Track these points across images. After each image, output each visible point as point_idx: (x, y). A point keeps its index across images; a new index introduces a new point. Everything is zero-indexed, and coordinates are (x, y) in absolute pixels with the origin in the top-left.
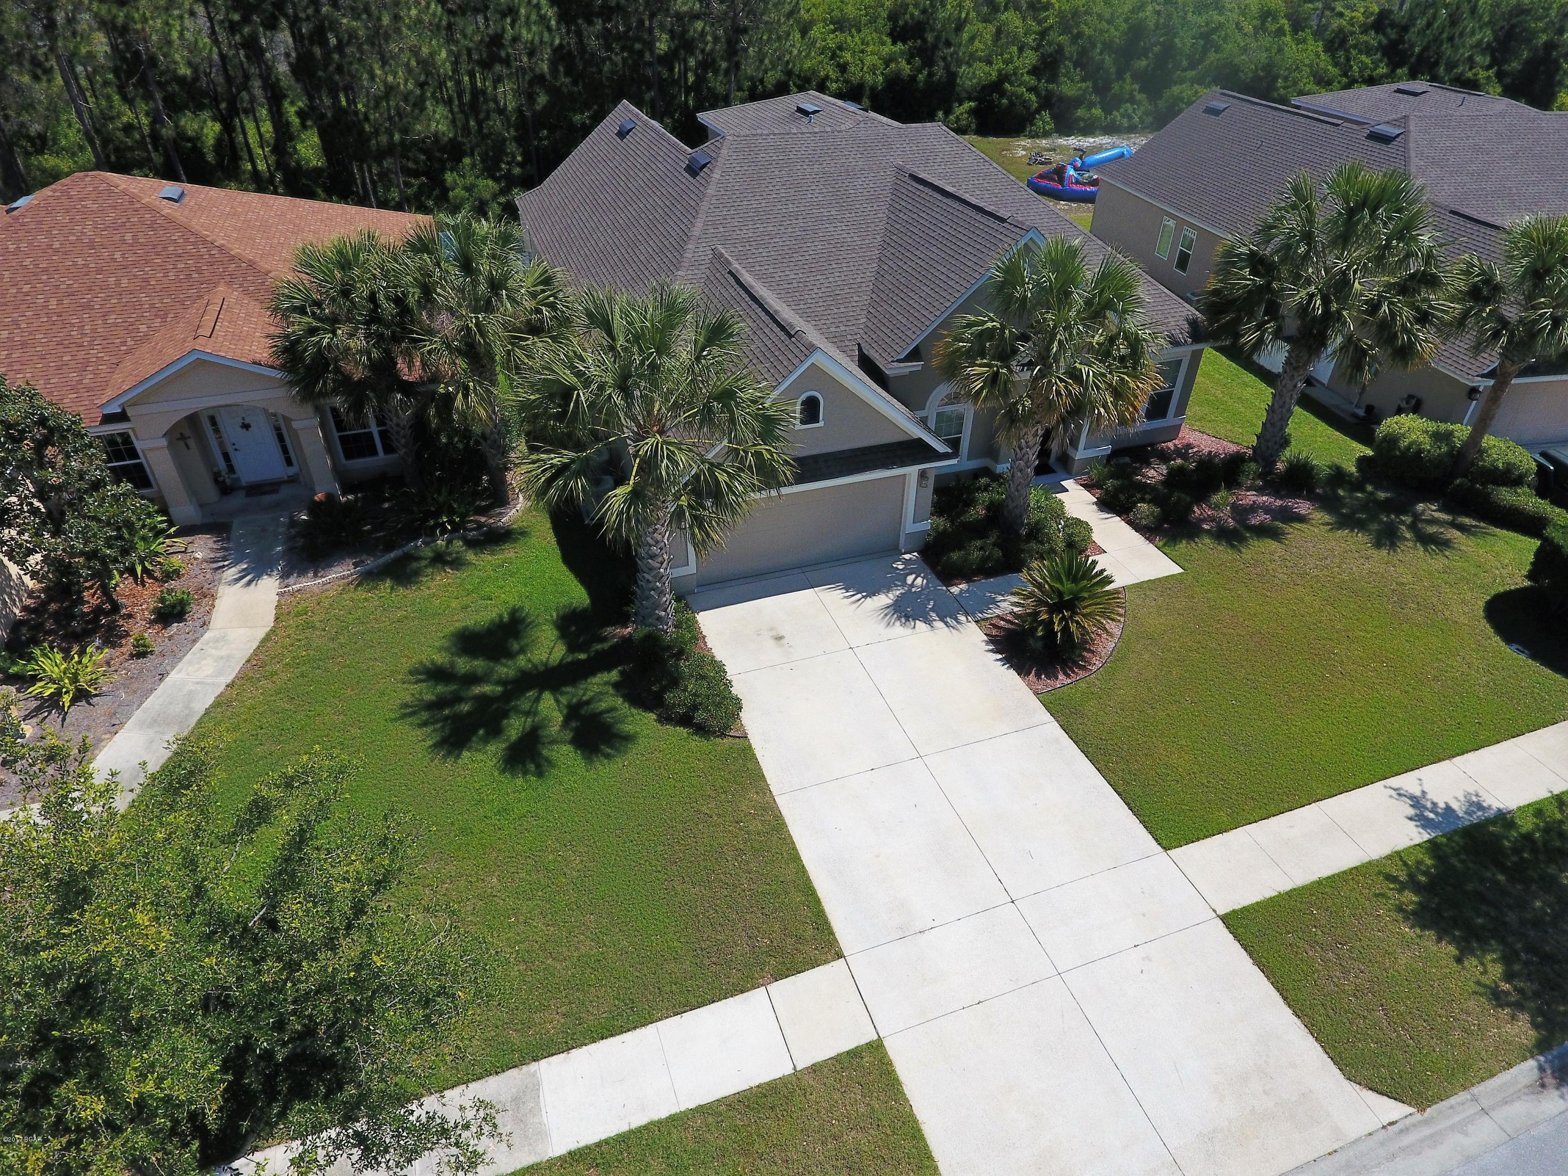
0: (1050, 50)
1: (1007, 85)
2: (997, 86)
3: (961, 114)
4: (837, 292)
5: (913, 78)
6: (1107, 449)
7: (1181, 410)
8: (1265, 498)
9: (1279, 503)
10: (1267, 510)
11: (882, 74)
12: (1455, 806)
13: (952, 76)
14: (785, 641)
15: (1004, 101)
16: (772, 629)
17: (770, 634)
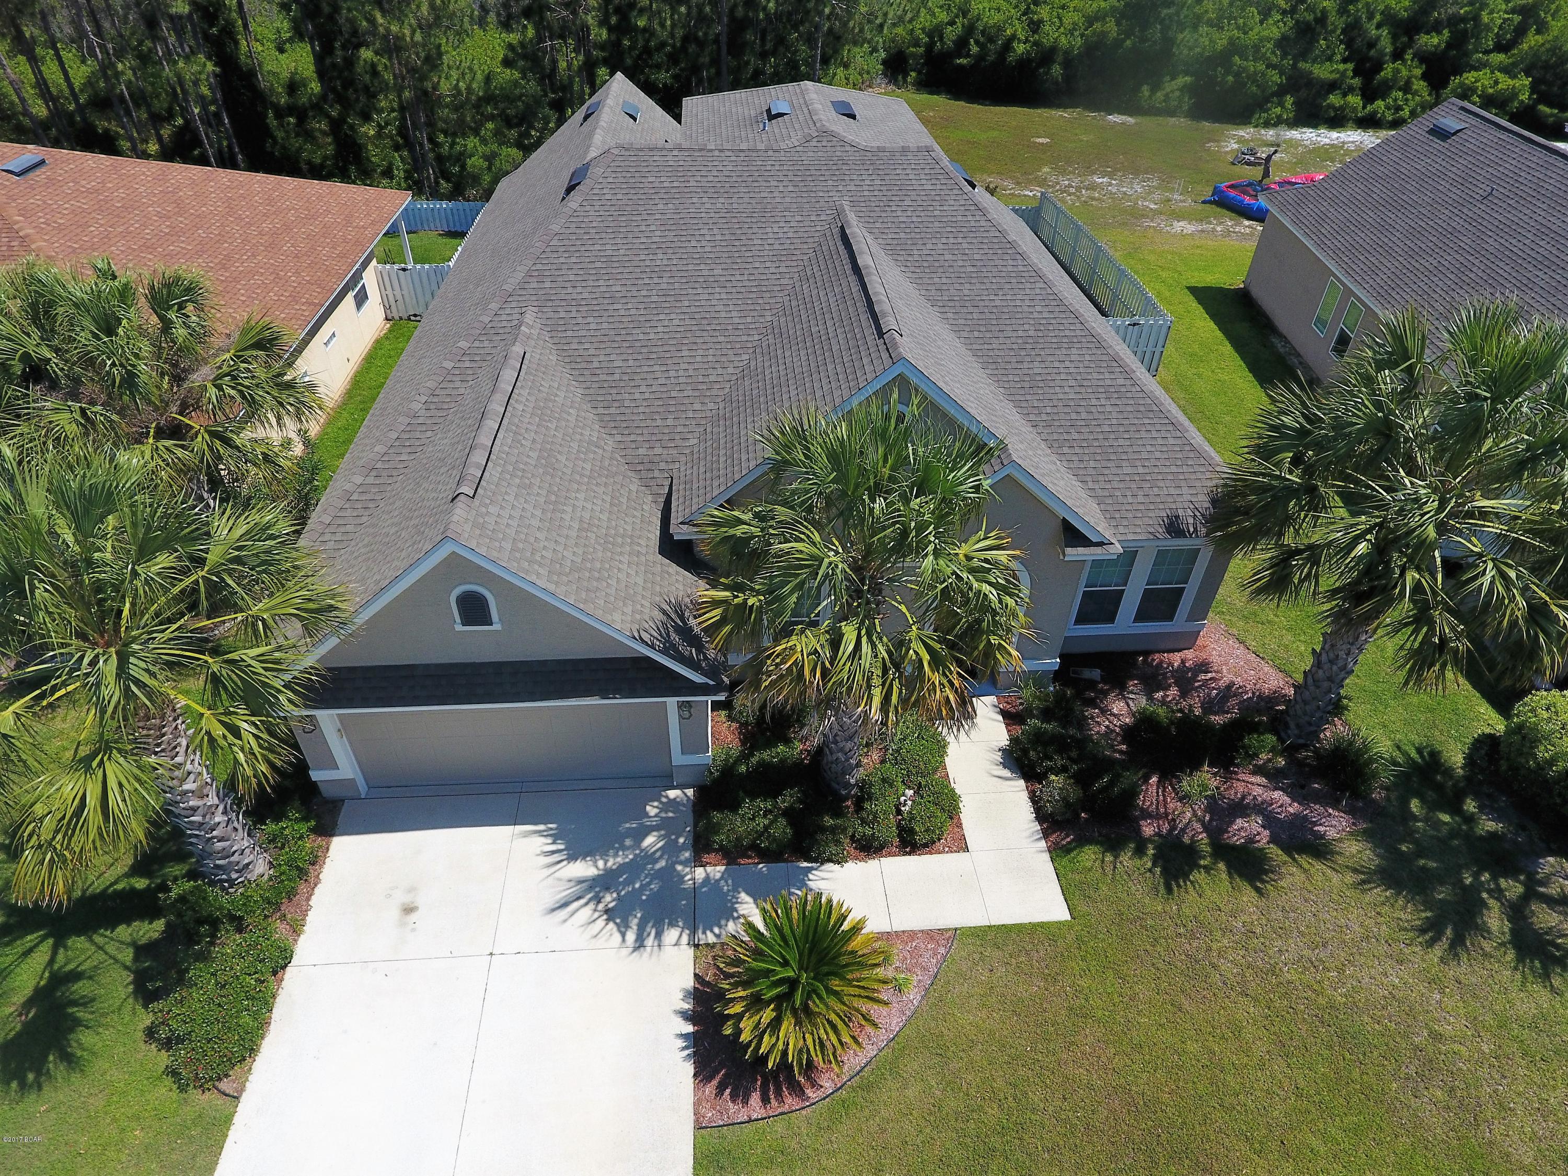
0: (1310, 17)
1: (1236, 59)
2: (1223, 58)
3: (1172, 91)
4: (673, 394)
5: (1118, 43)
6: (1052, 662)
7: (1201, 610)
8: (1277, 794)
9: (1294, 808)
10: (1269, 818)
11: (1082, 35)
13: (1168, 42)
14: (413, 917)
15: (1230, 78)
16: (412, 890)
17: (401, 898)
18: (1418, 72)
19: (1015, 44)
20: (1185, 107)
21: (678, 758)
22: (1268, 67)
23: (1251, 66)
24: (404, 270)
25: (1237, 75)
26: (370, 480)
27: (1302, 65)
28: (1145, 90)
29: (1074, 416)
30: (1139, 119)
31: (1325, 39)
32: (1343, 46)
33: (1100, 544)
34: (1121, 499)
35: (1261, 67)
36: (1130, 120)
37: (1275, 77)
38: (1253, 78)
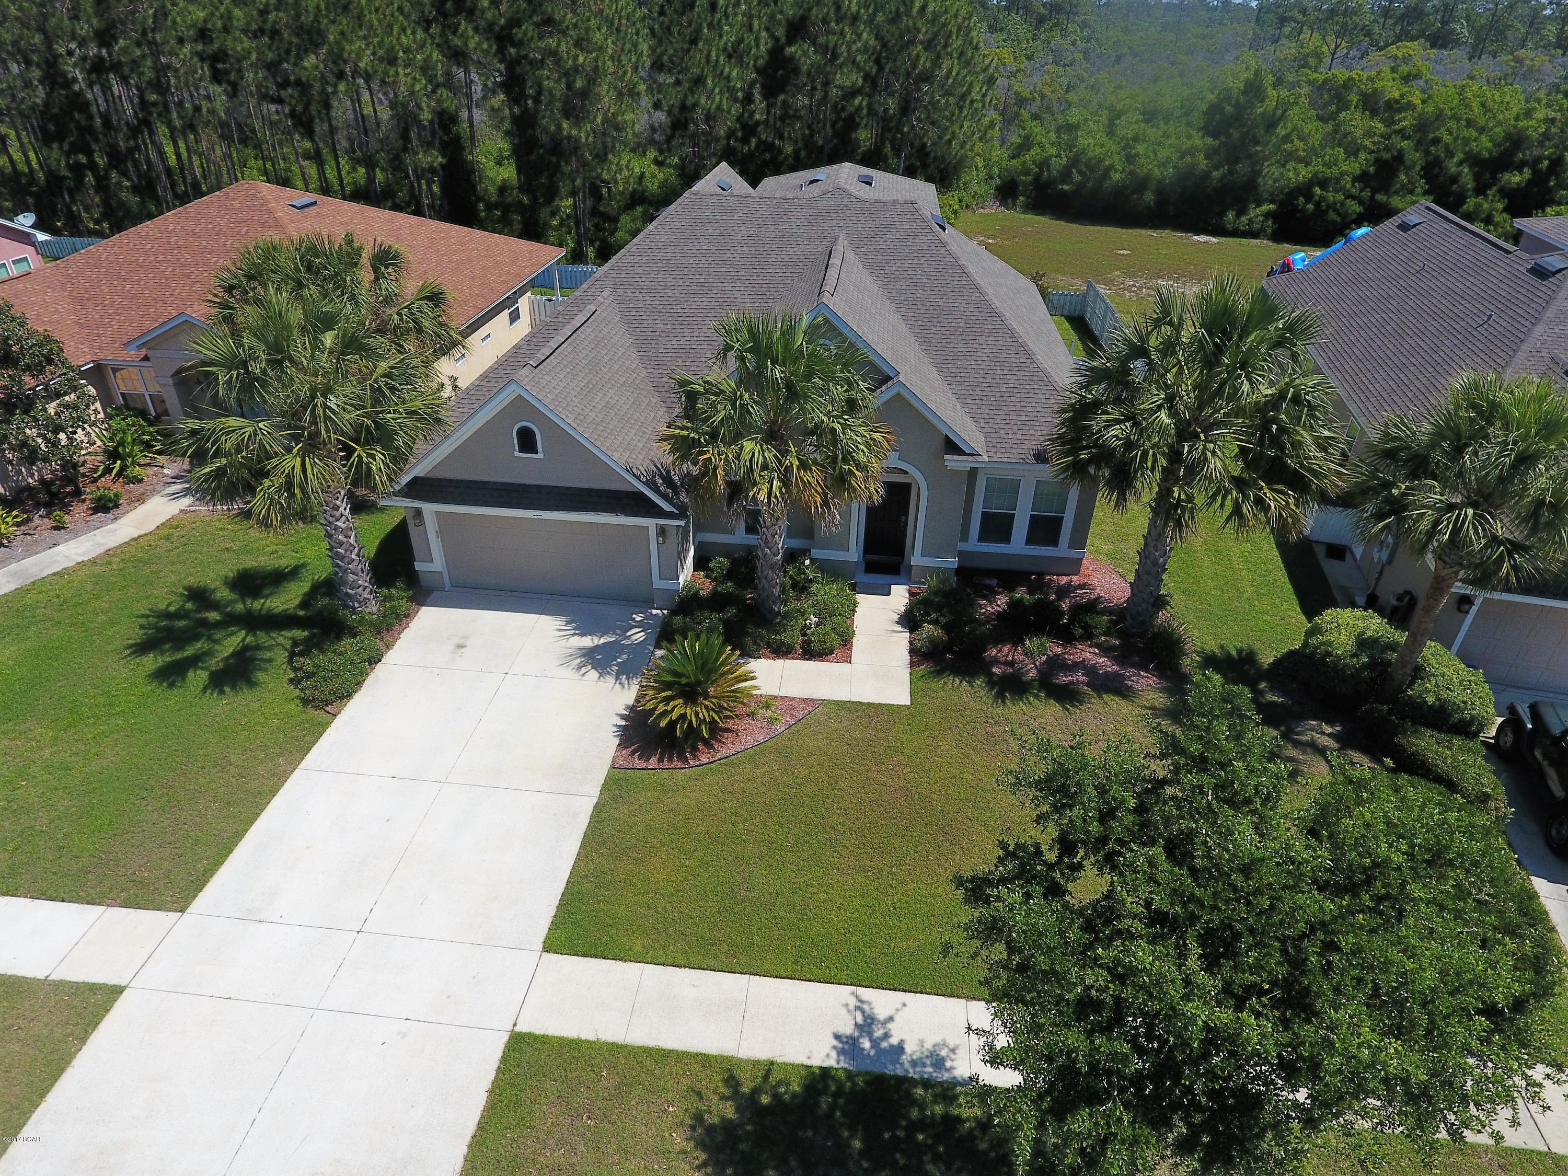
1: (1317, 190)
2: (1305, 190)
3: (1256, 216)
6: (952, 562)
7: (1079, 540)
8: (1103, 660)
10: (1091, 671)
12: (909, 1048)
13: (1256, 173)
14: (462, 650)
15: (1310, 206)
16: (466, 637)
17: (457, 640)
18: (1500, 206)
19: (1112, 174)
20: (1269, 231)
21: (658, 583)
22: (1347, 197)
23: (1330, 196)
24: (550, 300)
25: (1318, 204)
26: (484, 383)
27: (1380, 197)
28: (1231, 215)
29: (981, 380)
30: (1223, 239)
31: (1406, 174)
32: (1423, 181)
33: (971, 455)
34: (1003, 436)
35: (1340, 197)
36: (1214, 240)
37: (1355, 208)
38: (1332, 206)
